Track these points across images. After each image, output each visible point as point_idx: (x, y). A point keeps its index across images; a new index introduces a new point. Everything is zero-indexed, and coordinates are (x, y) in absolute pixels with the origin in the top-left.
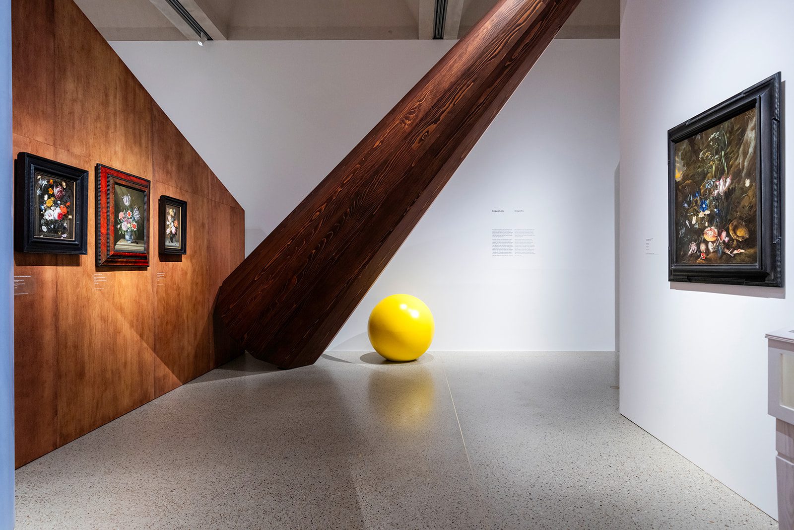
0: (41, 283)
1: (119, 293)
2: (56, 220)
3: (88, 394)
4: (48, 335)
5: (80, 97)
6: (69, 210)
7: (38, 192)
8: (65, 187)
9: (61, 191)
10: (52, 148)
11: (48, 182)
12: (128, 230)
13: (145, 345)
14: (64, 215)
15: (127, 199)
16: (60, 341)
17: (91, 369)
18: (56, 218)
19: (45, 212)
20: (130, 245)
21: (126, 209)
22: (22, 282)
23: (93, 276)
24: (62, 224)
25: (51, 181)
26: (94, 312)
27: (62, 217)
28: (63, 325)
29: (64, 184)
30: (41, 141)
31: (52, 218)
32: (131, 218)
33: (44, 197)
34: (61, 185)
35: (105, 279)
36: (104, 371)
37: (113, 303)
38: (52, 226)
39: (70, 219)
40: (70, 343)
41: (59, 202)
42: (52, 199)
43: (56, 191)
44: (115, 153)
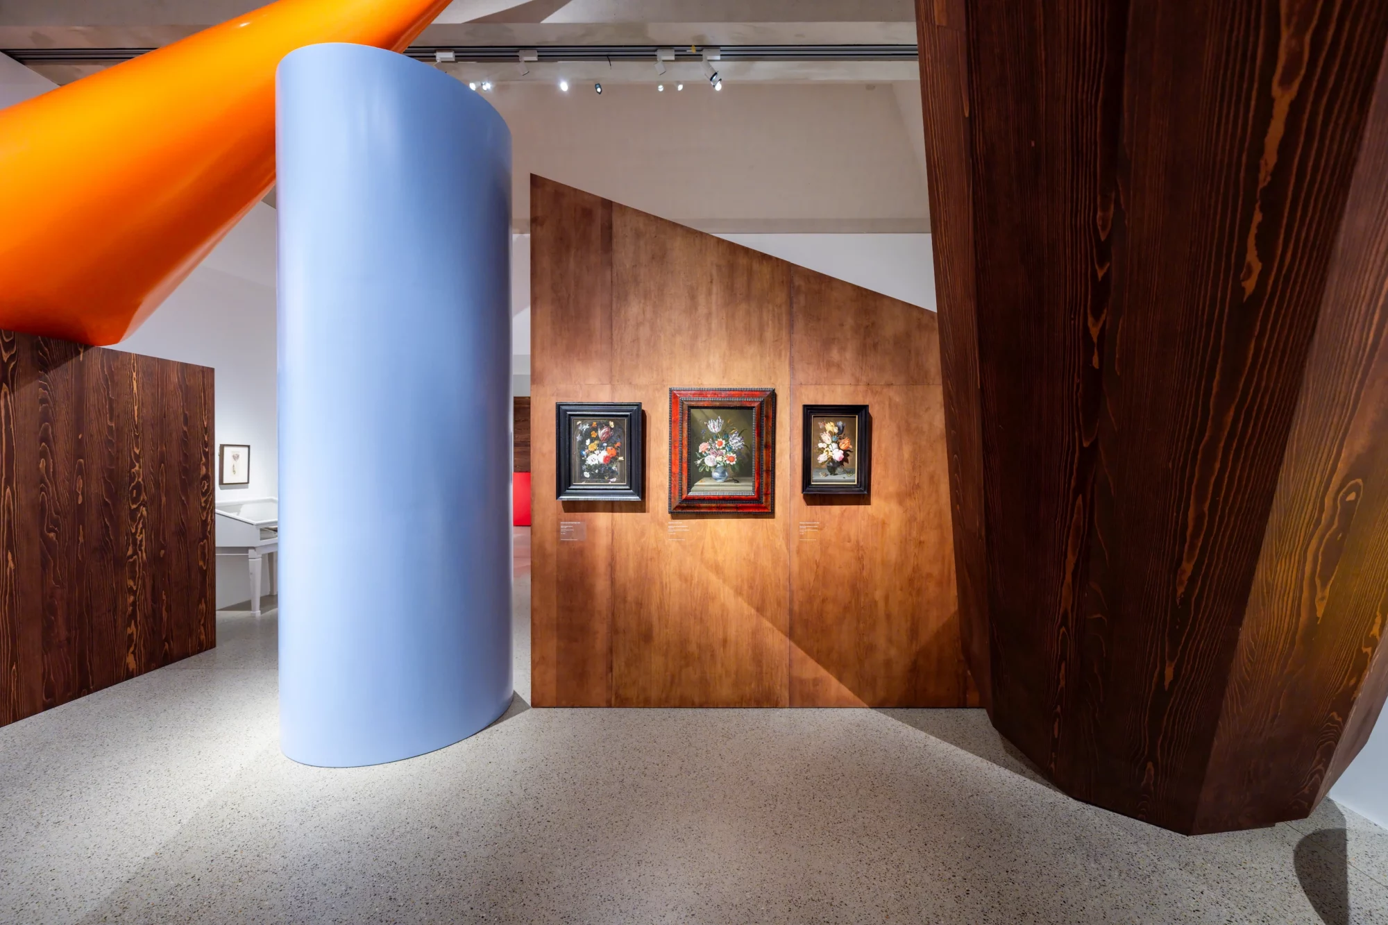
0: (592, 530)
1: (713, 547)
2: (601, 464)
3: (656, 663)
4: (601, 585)
5: (649, 315)
6: (619, 451)
7: (579, 438)
8: (613, 426)
9: (608, 433)
10: (608, 387)
11: (590, 425)
12: (718, 465)
13: (767, 624)
14: (612, 458)
15: (716, 424)
16: (618, 596)
17: (662, 635)
18: (602, 461)
19: (587, 456)
20: (722, 486)
21: (714, 437)
22: (571, 528)
23: (666, 524)
24: (610, 468)
25: (595, 423)
26: (668, 567)
27: (611, 460)
28: (621, 576)
29: (612, 424)
30: (594, 383)
31: (595, 463)
32: (724, 448)
33: (585, 442)
34: (608, 425)
35: (688, 528)
36: (684, 642)
37: (702, 560)
38: (597, 471)
39: (620, 461)
40: (629, 598)
41: (605, 444)
42: (596, 442)
43: (601, 433)
44: (709, 366)
